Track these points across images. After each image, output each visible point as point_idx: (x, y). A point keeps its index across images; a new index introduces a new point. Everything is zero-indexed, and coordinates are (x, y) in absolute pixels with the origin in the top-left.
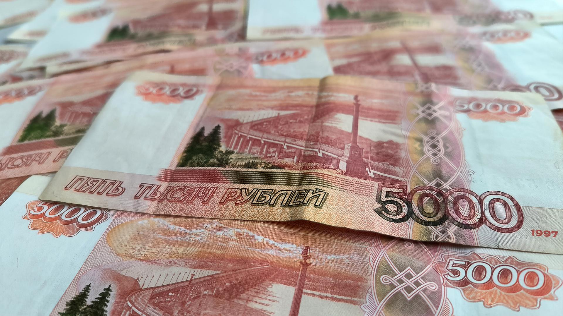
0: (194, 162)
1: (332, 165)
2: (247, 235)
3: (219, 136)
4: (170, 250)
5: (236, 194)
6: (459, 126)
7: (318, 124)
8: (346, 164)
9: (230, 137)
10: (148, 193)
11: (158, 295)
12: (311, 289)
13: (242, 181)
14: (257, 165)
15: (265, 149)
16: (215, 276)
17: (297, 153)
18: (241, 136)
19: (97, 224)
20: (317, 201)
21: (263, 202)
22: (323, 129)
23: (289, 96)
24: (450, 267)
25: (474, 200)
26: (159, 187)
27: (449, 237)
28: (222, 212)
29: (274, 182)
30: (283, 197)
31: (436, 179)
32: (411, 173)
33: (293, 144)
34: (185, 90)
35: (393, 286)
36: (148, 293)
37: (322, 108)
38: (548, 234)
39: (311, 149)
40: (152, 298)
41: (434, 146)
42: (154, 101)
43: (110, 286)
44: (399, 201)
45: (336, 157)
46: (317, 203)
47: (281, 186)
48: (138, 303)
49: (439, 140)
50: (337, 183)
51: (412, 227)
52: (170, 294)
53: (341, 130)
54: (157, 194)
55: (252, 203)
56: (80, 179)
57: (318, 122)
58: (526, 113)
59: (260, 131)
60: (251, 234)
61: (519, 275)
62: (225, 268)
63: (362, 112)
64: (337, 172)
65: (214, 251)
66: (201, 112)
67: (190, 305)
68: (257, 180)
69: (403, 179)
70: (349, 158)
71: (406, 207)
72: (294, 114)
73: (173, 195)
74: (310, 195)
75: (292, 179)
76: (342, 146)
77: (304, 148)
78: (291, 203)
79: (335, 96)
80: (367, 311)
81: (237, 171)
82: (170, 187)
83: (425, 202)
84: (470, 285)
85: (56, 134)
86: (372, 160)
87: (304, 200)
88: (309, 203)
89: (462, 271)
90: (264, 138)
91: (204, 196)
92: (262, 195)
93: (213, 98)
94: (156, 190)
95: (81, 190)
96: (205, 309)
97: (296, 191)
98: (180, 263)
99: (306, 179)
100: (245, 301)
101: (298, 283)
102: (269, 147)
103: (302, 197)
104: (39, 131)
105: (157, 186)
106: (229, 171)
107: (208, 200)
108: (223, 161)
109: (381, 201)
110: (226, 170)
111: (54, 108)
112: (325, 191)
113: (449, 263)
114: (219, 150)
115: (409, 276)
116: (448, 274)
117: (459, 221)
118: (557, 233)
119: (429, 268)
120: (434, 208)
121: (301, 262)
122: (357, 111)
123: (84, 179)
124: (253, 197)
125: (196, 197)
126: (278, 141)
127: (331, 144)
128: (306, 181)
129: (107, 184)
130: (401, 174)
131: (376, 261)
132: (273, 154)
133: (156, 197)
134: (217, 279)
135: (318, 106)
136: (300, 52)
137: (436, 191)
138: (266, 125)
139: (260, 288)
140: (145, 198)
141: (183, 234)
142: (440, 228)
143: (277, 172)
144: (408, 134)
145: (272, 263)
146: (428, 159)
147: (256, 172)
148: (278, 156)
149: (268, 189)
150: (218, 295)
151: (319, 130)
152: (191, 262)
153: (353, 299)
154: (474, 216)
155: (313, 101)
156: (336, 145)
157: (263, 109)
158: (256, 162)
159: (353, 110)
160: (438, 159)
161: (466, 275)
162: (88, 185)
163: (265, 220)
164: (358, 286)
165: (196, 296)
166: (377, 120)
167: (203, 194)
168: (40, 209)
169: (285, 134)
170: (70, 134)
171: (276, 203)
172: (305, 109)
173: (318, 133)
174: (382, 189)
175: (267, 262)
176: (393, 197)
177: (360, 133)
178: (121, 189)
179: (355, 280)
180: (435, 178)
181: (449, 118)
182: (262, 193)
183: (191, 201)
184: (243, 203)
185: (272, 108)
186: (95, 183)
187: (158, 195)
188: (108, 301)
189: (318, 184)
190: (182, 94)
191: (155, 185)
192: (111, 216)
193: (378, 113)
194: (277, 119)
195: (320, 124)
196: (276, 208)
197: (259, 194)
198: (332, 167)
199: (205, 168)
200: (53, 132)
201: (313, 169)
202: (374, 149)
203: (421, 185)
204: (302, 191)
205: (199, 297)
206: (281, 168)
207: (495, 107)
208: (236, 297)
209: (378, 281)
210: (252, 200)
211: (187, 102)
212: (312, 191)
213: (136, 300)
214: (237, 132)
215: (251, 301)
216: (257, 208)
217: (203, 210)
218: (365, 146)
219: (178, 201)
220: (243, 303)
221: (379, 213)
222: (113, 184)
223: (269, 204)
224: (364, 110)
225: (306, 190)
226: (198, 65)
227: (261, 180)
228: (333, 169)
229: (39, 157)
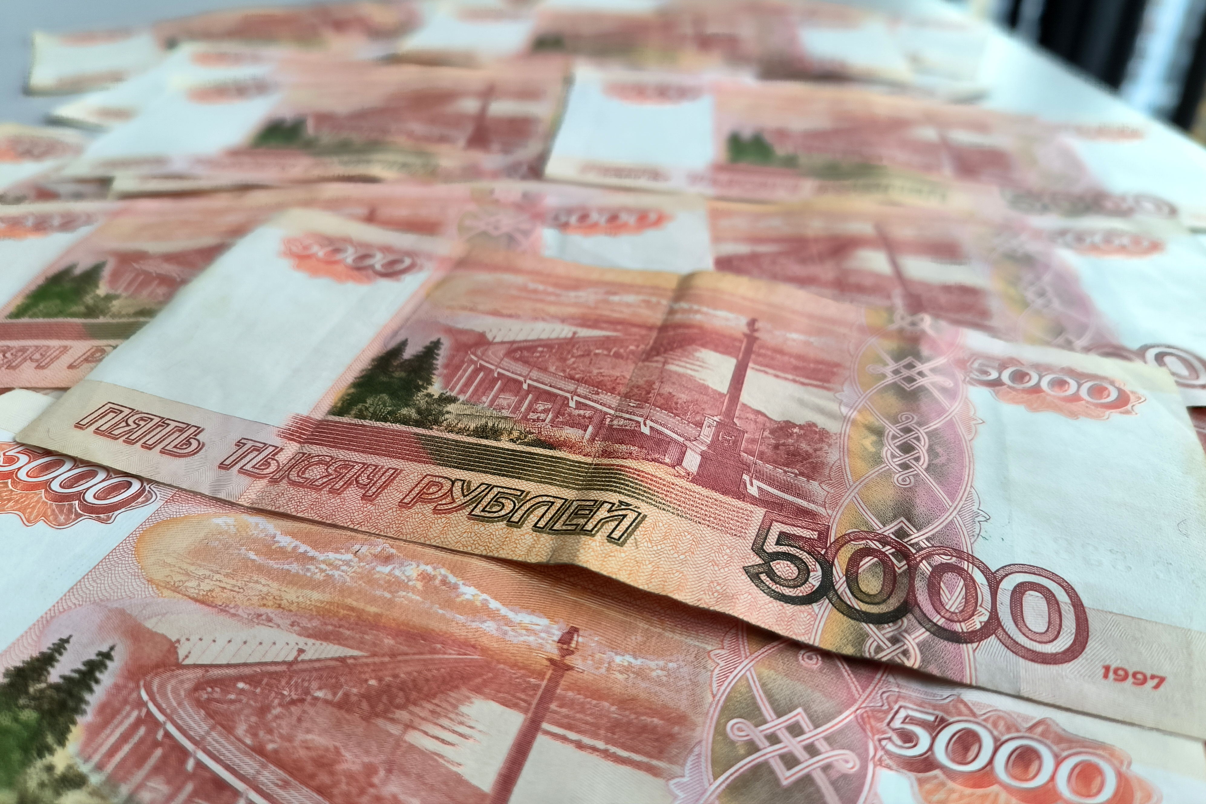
0: (367, 409)
1: (667, 456)
2: (444, 582)
3: (435, 362)
4: (265, 589)
5: (440, 490)
6: (972, 412)
7: (654, 365)
8: (699, 458)
9: (458, 368)
10: (252, 461)
11: (213, 683)
12: (561, 725)
13: (460, 463)
14: (502, 434)
15: (527, 402)
16: (350, 661)
17: (596, 420)
18: (482, 368)
19: (123, 510)
20: (615, 529)
21: (496, 515)
22: (664, 377)
23: (606, 302)
24: (897, 724)
25: (979, 578)
26: (279, 452)
27: (905, 653)
28: (400, 524)
29: (529, 475)
30: (543, 509)
31: (899, 521)
32: (846, 501)
33: (590, 399)
34: (385, 261)
35: (752, 748)
36: (192, 676)
37: (671, 333)
38: (1141, 679)
39: (627, 416)
40: (198, 687)
41: (907, 448)
42: (314, 272)
43: (112, 648)
44: (805, 556)
45: (681, 440)
46: (616, 532)
47: (544, 486)
48: (164, 695)
49: (921, 438)
50: (671, 497)
51: (824, 620)
52: (241, 685)
53: (703, 385)
54: (270, 466)
55: (470, 514)
56: (112, 410)
57: (657, 361)
58: (1129, 407)
59: (526, 362)
60: (452, 579)
61: (1058, 764)
62: (375, 645)
63: (759, 355)
64: (675, 472)
65: (361, 605)
66: (408, 309)
67: (277, 717)
68: (494, 465)
69: (824, 510)
70: (709, 447)
71: (820, 573)
72: (608, 338)
73: (303, 473)
74: (603, 513)
75: (570, 474)
76: (698, 418)
77: (612, 412)
78: (557, 526)
79: (705, 314)
80: (681, 795)
81: (453, 441)
82: (301, 455)
83: (864, 567)
84: (937, 772)
85: (91, 312)
86: (761, 459)
87: (586, 523)
88: (596, 529)
89: (924, 738)
90: (530, 379)
91: (369, 483)
92: (496, 500)
93: (440, 285)
94: (270, 456)
95: (110, 433)
96: (308, 731)
97: (574, 501)
98: (280, 622)
99: (602, 477)
100: (400, 727)
101: (533, 706)
102: (536, 400)
103: (584, 516)
104: (58, 302)
105: (274, 448)
106: (438, 437)
107: (377, 494)
108: (428, 416)
109: (764, 551)
110: (430, 436)
111: (102, 259)
112: (639, 511)
113: (897, 712)
114: (425, 392)
115: (795, 730)
116: (890, 739)
117: (935, 621)
118: (1162, 680)
119: (847, 717)
120: (883, 585)
121: (551, 661)
122: (748, 352)
123: (121, 412)
124: (476, 500)
125: (350, 484)
126: (560, 389)
127: (674, 411)
128: (602, 481)
129: (168, 429)
130: (820, 501)
131: (726, 683)
132: (542, 416)
133: (265, 472)
134: (351, 669)
135: (663, 328)
136: (653, 217)
137: (893, 547)
138: (542, 352)
139: (444, 705)
140: (242, 471)
141: (304, 559)
142: (889, 629)
143: (541, 455)
144: (854, 415)
145: (484, 650)
146: (888, 474)
147: (496, 448)
148: (552, 421)
149: (514, 489)
150: (345, 705)
151: (654, 378)
152: (305, 622)
153: (654, 762)
154: (973, 615)
155: (657, 317)
156: (685, 414)
157: (544, 320)
158: (500, 426)
159: (740, 348)
160: (911, 477)
161: (931, 748)
162: (128, 425)
163: (490, 554)
164: (672, 736)
165: (295, 697)
166: (790, 377)
167: (368, 478)
168: (10, 460)
169: (577, 376)
170: (123, 316)
171: (524, 522)
172: (635, 330)
173: (651, 384)
174: (771, 525)
175: (474, 646)
176: (792, 546)
177: (745, 397)
178: (195, 444)
179: (668, 720)
180: (895, 517)
181: (951, 394)
182: (497, 495)
183: (338, 490)
184: (450, 511)
185: (563, 320)
186: (142, 423)
187: (273, 467)
188: (97, 681)
189: (626, 492)
190: (378, 267)
191: (270, 445)
192: (159, 498)
193: (794, 361)
194: (567, 344)
195: (660, 365)
196: (521, 533)
197: (490, 496)
198: (667, 460)
199: (387, 425)
200: (87, 307)
201: (623, 458)
202: (770, 436)
203: (863, 529)
204: (588, 503)
205: (302, 701)
206: (551, 447)
207: (1061, 384)
208: (385, 714)
209: (720, 731)
210: (471, 507)
211: (385, 284)
212: (610, 505)
213: (162, 686)
214: (475, 358)
215: (414, 728)
216: (480, 528)
217: (360, 512)
218: (750, 427)
219: (312, 485)
220: (394, 730)
221: (754, 576)
222: (182, 431)
223: (508, 521)
224: (763, 351)
225: (596, 501)
226: (426, 213)
227: (503, 466)
228: (667, 464)
229: (41, 354)
